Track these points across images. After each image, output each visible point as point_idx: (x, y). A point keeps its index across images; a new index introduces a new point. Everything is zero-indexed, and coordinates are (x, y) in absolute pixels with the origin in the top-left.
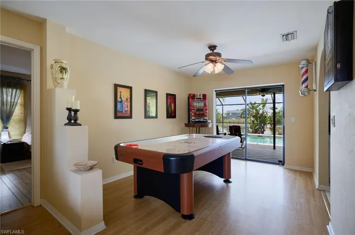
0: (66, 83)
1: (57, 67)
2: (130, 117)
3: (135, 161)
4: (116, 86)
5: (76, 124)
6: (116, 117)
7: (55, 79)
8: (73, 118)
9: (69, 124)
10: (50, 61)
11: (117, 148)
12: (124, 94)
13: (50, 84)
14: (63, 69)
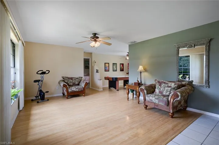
0: (96, 65)
1: (94, 62)
2: (109, 71)
3: (108, 79)
4: (105, 63)
5: (98, 72)
6: (105, 71)
7: (94, 64)
8: (97, 71)
9: (97, 72)
10: (93, 61)
11: (105, 77)
12: (107, 65)
13: (93, 65)
14: (95, 62)
